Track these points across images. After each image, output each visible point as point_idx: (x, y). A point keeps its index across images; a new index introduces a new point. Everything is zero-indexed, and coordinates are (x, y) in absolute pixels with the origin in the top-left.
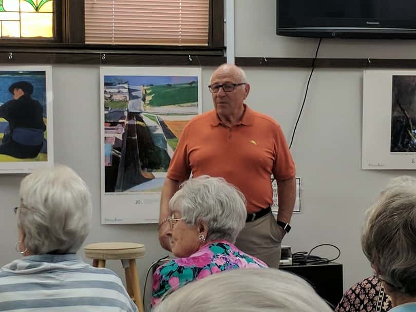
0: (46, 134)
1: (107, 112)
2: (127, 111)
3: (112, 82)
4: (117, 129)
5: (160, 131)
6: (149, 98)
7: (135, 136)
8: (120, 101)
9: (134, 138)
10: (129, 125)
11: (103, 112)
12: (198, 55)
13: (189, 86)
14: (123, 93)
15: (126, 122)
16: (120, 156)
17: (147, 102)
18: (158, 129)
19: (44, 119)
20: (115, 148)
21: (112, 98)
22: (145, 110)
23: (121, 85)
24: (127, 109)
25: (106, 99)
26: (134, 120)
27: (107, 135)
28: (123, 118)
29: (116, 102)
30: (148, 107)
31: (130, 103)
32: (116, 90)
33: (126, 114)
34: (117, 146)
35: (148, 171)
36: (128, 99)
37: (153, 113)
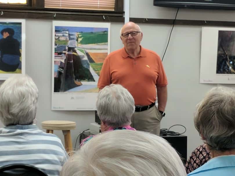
0: (21, 58)
1: (56, 47)
2: (68, 46)
3: (59, 30)
4: (62, 57)
5: (86, 58)
6: (80, 40)
7: (71, 61)
8: (63, 41)
9: (71, 62)
10: (68, 54)
11: (54, 47)
12: (109, 16)
13: (103, 33)
14: (65, 36)
15: (67, 53)
16: (63, 72)
17: (79, 42)
18: (85, 57)
19: (20, 49)
20: (60, 67)
21: (59, 39)
22: (78, 46)
23: (64, 32)
24: (67, 45)
25: (56, 39)
26: (71, 52)
27: (56, 60)
28: (65, 50)
29: (61, 41)
30: (79, 45)
31: (69, 42)
32: (62, 35)
33: (67, 48)
34: (61, 66)
35: (79, 81)
36: (68, 39)
37: (82, 48)
